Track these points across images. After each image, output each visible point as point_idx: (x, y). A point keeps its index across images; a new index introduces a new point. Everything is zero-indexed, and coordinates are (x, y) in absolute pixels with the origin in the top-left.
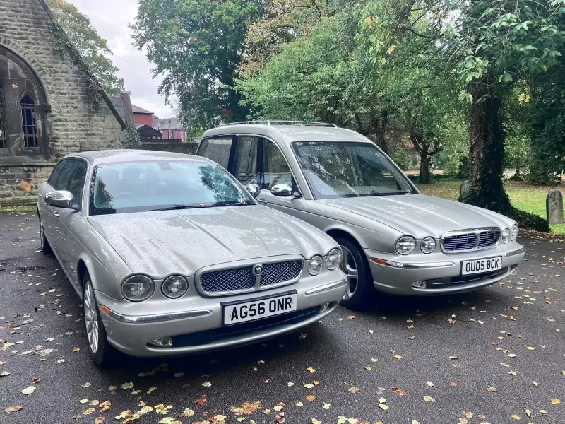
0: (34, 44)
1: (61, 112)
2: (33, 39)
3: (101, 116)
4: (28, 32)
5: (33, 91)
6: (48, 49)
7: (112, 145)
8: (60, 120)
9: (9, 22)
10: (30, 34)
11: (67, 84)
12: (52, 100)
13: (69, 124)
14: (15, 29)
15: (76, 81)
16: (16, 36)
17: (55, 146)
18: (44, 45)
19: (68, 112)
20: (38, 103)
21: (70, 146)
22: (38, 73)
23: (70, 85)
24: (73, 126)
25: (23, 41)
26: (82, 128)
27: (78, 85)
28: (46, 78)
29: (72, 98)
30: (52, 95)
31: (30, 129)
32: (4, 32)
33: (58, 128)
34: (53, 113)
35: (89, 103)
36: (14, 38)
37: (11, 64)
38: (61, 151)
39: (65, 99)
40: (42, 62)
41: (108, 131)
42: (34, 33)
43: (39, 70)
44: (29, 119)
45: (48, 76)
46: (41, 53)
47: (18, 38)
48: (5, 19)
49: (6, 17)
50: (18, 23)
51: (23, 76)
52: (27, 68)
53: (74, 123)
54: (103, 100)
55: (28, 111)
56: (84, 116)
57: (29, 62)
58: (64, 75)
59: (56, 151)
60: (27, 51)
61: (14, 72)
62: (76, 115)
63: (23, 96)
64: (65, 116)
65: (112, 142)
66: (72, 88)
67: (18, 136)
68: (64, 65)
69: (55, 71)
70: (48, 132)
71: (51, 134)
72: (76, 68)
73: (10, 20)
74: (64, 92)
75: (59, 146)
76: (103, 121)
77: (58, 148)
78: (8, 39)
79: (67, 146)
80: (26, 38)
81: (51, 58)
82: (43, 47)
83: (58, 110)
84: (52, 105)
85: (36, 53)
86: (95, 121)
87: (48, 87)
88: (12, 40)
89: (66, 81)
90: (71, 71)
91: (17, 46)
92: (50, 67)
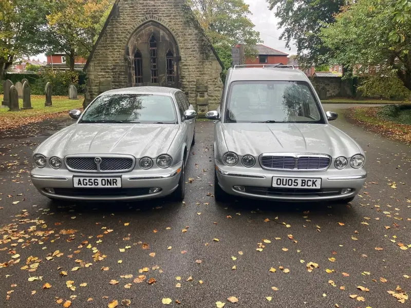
0: (174, 19)
1: (187, 60)
2: (174, 16)
3: (210, 62)
4: (171, 12)
5: (173, 48)
6: (181, 21)
7: (216, 80)
8: (186, 65)
9: (161, 7)
10: (172, 13)
11: (191, 42)
12: (182, 54)
13: (191, 67)
14: (164, 11)
15: (196, 40)
16: (165, 15)
17: (183, 82)
18: (179, 19)
19: (191, 60)
20: (175, 55)
21: (191, 82)
22: (176, 37)
23: (193, 43)
24: (193, 69)
25: (168, 18)
26: (198, 70)
27: (197, 42)
28: (180, 39)
29: (193, 51)
30: (183, 50)
31: (171, 72)
32: (158, 13)
33: (184, 70)
34: (182, 61)
35: (203, 53)
36: (163, 16)
37: (162, 32)
38: (186, 84)
39: (189, 51)
40: (178, 30)
41: (214, 72)
42: (174, 12)
43: (176, 35)
44: (170, 65)
45: (180, 38)
46: (178, 24)
47: (165, 17)
48: (159, 6)
49: (160, 4)
50: (166, 7)
51: (168, 39)
52: (170, 34)
53: (194, 67)
54: (211, 51)
55: (170, 60)
56: (200, 62)
57: (171, 30)
58: (189, 36)
59: (183, 85)
60: (170, 23)
61: (163, 37)
62: (195, 62)
63: (167, 52)
64: (190, 63)
65: (215, 79)
66: (194, 44)
67: (164, 76)
68: (190, 30)
69: (185, 35)
70: (179, 73)
71: (181, 74)
72: (196, 31)
73: (162, 6)
74: (189, 47)
75: (185, 82)
76: (211, 65)
77: (185, 83)
78: (160, 18)
79: (189, 82)
80: (170, 16)
81: (183, 26)
82: (179, 20)
83: (185, 59)
84: (182, 56)
85: (175, 24)
86: (206, 65)
87: (180, 45)
88: (162, 18)
89: (191, 40)
90: (194, 33)
91: (165, 21)
92: (182, 32)
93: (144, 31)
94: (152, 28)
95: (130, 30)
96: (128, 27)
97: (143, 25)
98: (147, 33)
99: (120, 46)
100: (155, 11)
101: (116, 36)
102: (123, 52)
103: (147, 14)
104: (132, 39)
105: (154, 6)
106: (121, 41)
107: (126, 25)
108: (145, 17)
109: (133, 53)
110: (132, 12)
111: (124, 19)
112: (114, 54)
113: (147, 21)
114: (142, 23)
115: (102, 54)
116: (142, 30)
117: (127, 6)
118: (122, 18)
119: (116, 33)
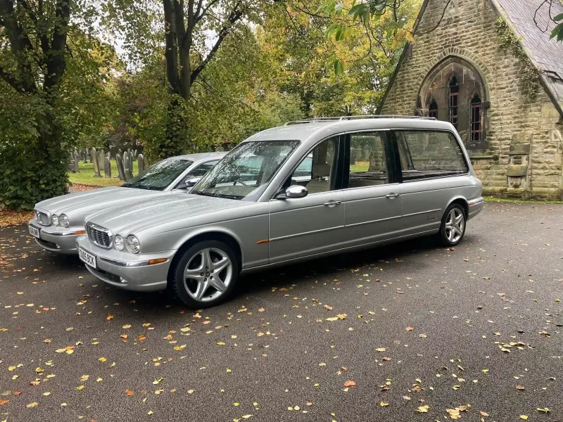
0: (482, 47)
1: (498, 107)
2: (483, 43)
3: (537, 105)
4: (479, 38)
5: (480, 92)
6: (494, 48)
7: (547, 136)
8: (497, 115)
9: (465, 34)
10: (480, 39)
11: (507, 77)
12: (492, 98)
13: (505, 117)
14: (469, 38)
15: (515, 73)
16: (469, 44)
17: (491, 140)
18: (491, 45)
19: (505, 106)
20: (483, 101)
21: (503, 140)
22: (483, 74)
23: (509, 79)
24: (508, 119)
25: (475, 47)
26: (517, 120)
27: (517, 77)
28: (489, 76)
29: (509, 91)
30: (493, 92)
31: (477, 126)
32: (461, 43)
33: (494, 122)
34: (492, 109)
35: (526, 93)
36: (468, 46)
37: (465, 70)
38: (495, 144)
39: (503, 93)
40: (487, 62)
41: (544, 121)
42: (483, 37)
43: (484, 71)
44: (476, 116)
45: (491, 74)
46: (487, 54)
47: (470, 46)
48: (463, 32)
49: (464, 29)
50: (471, 32)
51: (473, 78)
52: (476, 71)
53: (509, 116)
54: (541, 88)
55: (478, 109)
56: (520, 108)
57: (476, 65)
58: (504, 70)
59: (491, 144)
60: (477, 55)
61: (467, 76)
62: (512, 108)
63: (472, 97)
64: (503, 110)
65: (547, 133)
66: (511, 81)
67: (465, 133)
68: (507, 60)
70: (486, 127)
71: (488, 129)
72: (517, 60)
73: (467, 32)
74: (504, 86)
75: (494, 140)
76: (540, 110)
77: (494, 142)
78: (463, 49)
79: (500, 140)
80: (477, 43)
81: (496, 56)
82: (490, 47)
83: (496, 105)
84: (491, 101)
85: (484, 55)
86: (531, 111)
87: (490, 85)
88: (466, 49)
89: (506, 75)
90: (512, 63)
91: (469, 54)
92: (493, 65)
93: (441, 71)
94: (451, 66)
95: (423, 73)
96: (421, 70)
97: (439, 63)
98: (445, 74)
99: (411, 96)
100: (456, 41)
101: (407, 84)
102: (414, 103)
103: (445, 47)
104: (425, 85)
105: (456, 34)
106: (412, 89)
107: (419, 67)
108: (442, 53)
109: (426, 104)
110: (428, 48)
111: (417, 60)
112: (403, 108)
113: (444, 57)
114: (438, 61)
115: (390, 109)
116: (438, 71)
117: (421, 41)
118: (415, 59)
119: (406, 80)
